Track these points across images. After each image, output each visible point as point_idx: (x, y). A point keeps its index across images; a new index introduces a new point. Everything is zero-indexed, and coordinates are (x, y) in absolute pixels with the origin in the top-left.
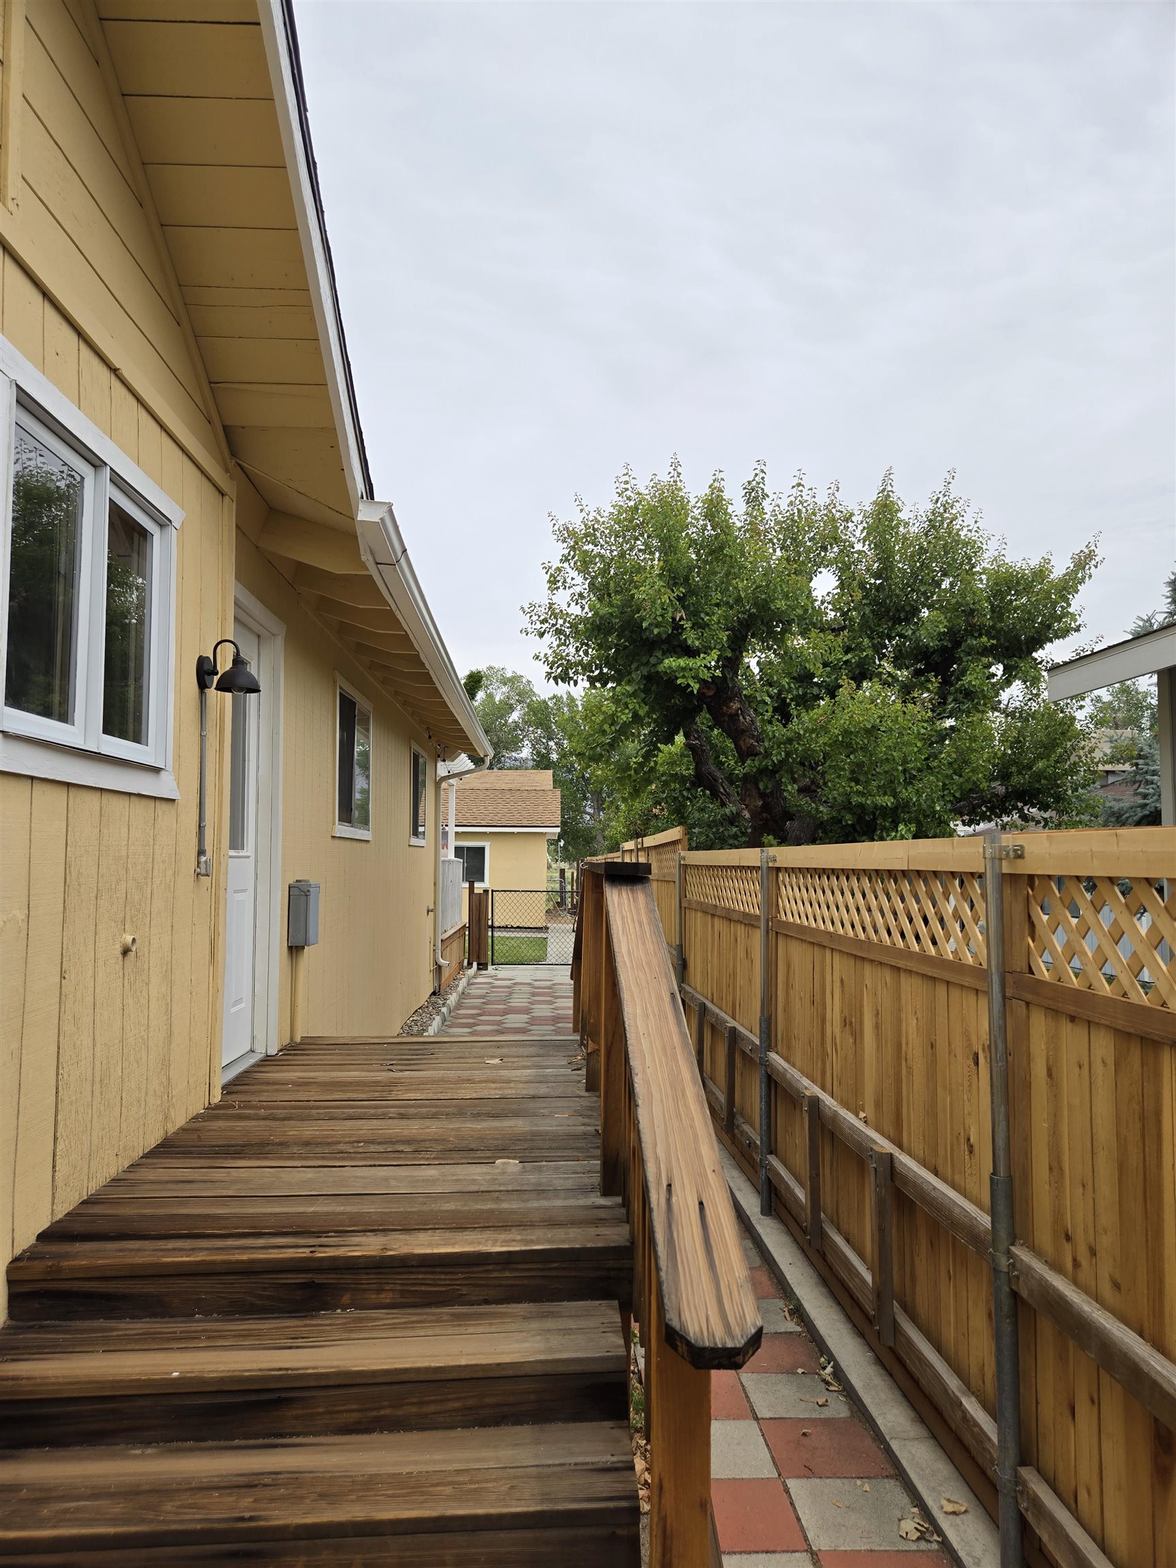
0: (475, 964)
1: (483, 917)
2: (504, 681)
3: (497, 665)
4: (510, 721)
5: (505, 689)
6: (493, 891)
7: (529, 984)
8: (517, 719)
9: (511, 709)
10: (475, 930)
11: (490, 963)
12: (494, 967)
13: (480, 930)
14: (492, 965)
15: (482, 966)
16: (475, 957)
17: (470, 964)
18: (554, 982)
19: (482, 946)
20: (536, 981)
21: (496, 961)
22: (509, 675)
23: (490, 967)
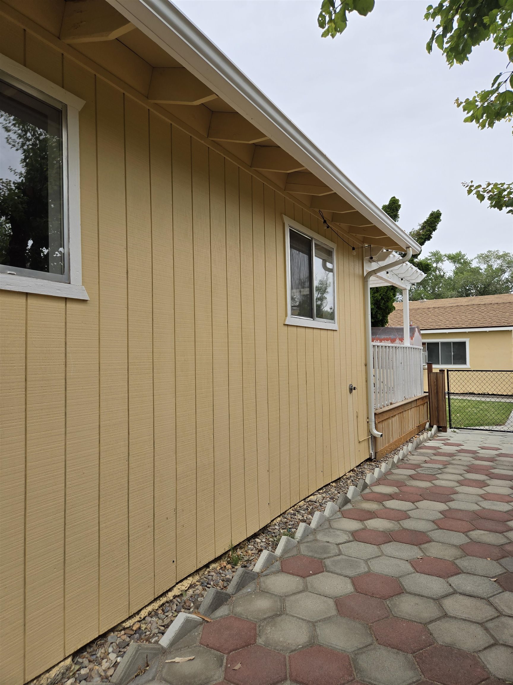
0: (435, 427)
1: (440, 391)
2: (499, 257)
3: (493, 249)
4: (503, 279)
5: (499, 262)
6: (448, 371)
7: (474, 452)
8: (507, 277)
9: (504, 272)
10: (434, 400)
11: (448, 426)
12: (452, 430)
13: (438, 401)
14: (451, 428)
15: (442, 429)
16: (435, 421)
17: (431, 426)
18: (500, 451)
19: (441, 413)
20: (483, 448)
21: (453, 426)
22: (501, 253)
23: (449, 430)
